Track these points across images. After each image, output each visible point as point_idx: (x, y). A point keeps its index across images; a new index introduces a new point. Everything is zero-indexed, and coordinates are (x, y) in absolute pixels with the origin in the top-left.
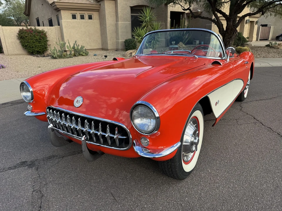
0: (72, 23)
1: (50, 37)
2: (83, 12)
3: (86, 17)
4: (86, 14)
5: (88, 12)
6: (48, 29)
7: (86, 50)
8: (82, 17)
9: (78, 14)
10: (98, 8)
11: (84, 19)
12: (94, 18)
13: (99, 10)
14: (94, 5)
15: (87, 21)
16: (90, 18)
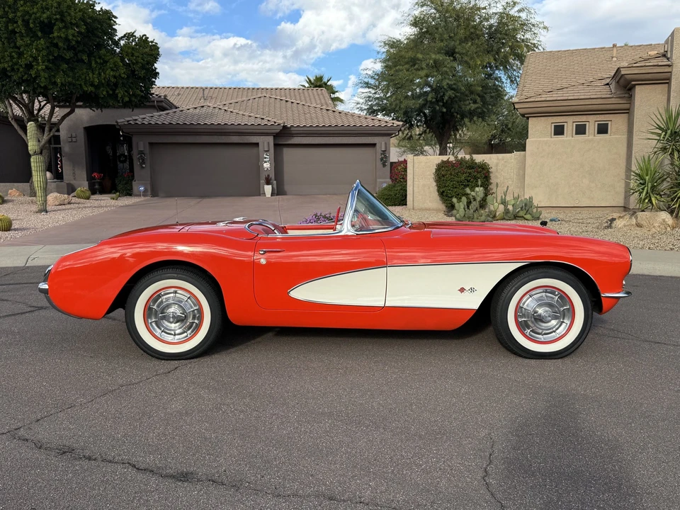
0: (549, 146)
1: (499, 176)
2: (583, 118)
3: (592, 127)
4: (592, 123)
5: (598, 116)
6: (498, 159)
7: (539, 209)
8: (581, 130)
9: (570, 124)
10: (627, 106)
11: (584, 133)
12: (613, 130)
13: (628, 109)
14: (613, 99)
15: (591, 137)
16: (603, 129)
